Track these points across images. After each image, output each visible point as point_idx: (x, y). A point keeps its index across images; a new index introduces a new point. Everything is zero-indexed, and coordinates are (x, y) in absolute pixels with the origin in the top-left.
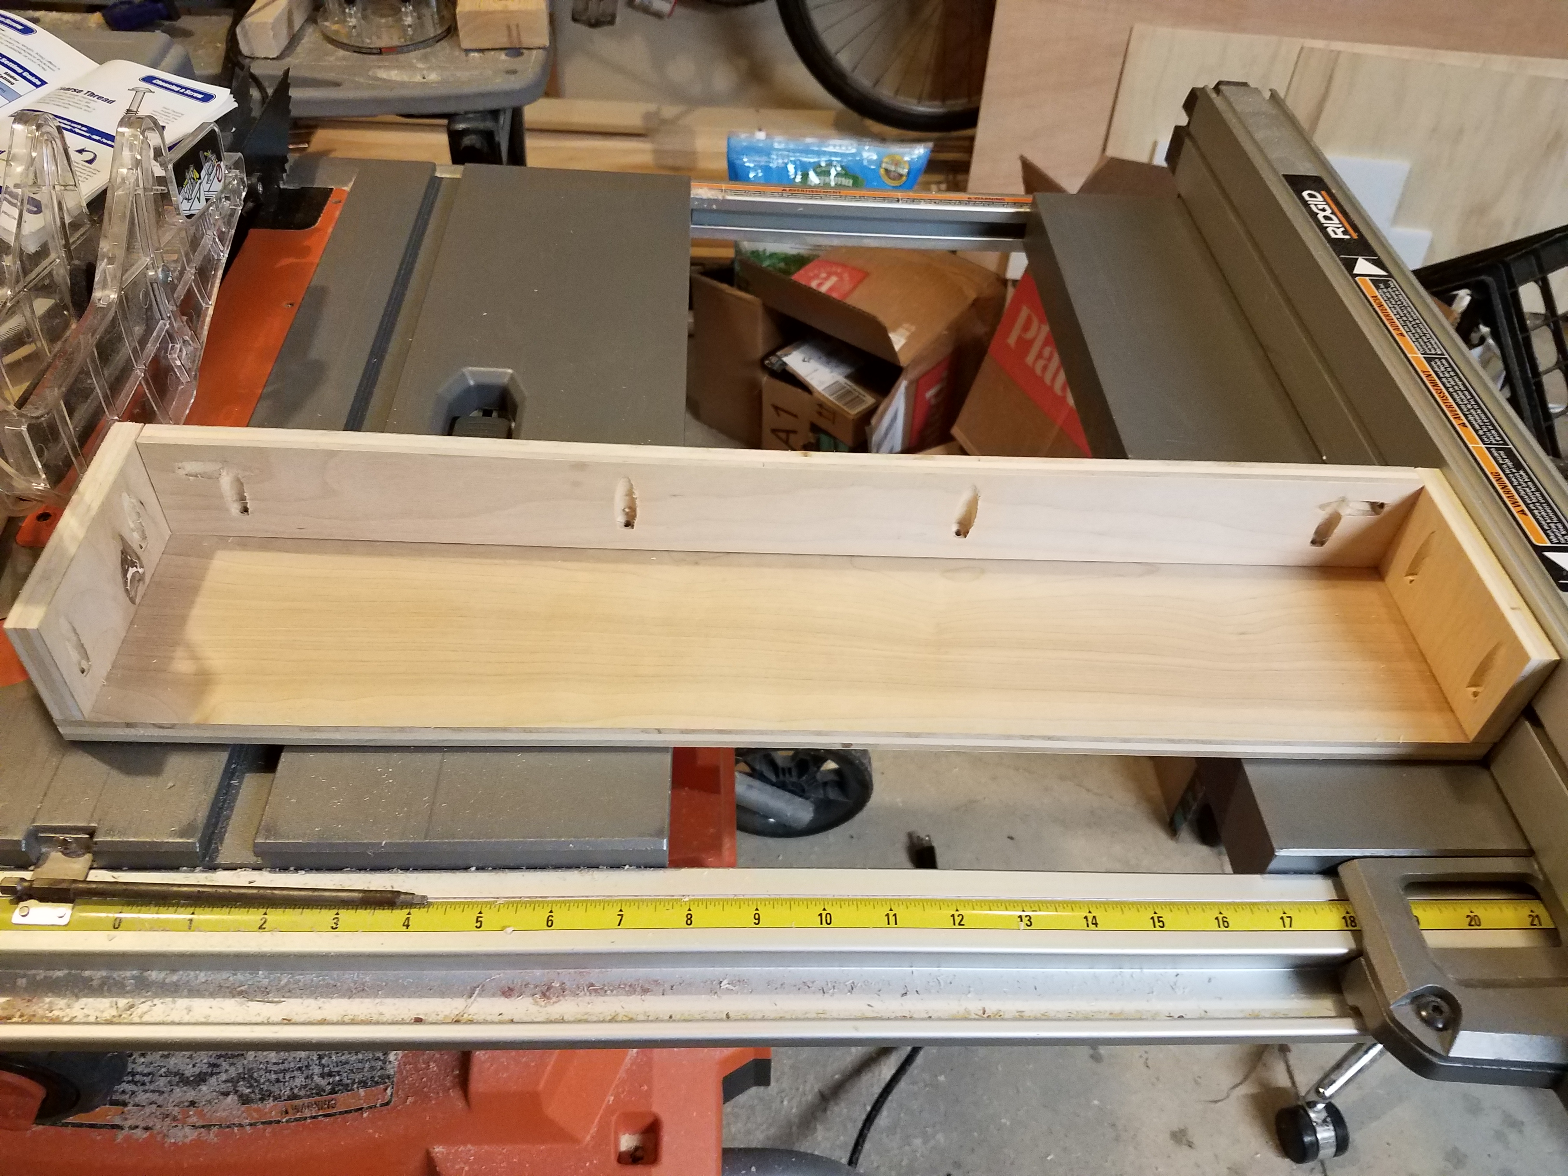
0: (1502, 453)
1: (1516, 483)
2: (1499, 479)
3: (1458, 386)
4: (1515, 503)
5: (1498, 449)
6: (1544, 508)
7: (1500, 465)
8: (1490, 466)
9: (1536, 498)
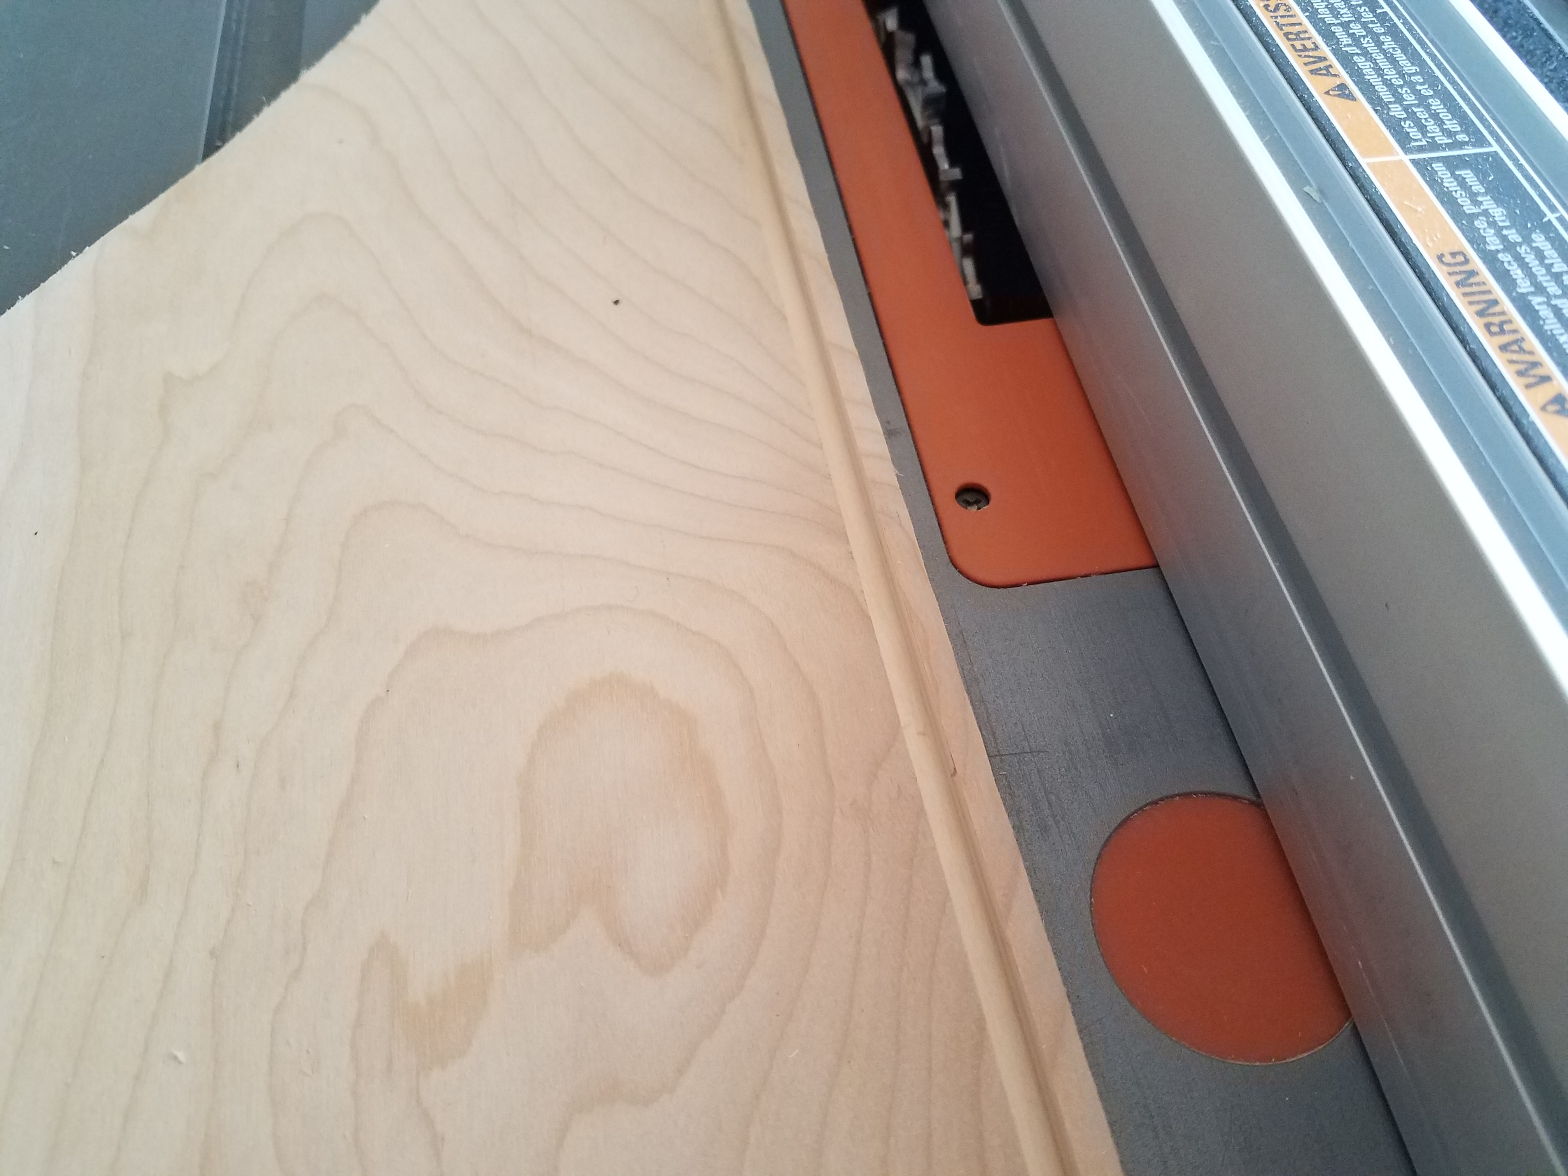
2: (1467, 278)
7: (1465, 223)
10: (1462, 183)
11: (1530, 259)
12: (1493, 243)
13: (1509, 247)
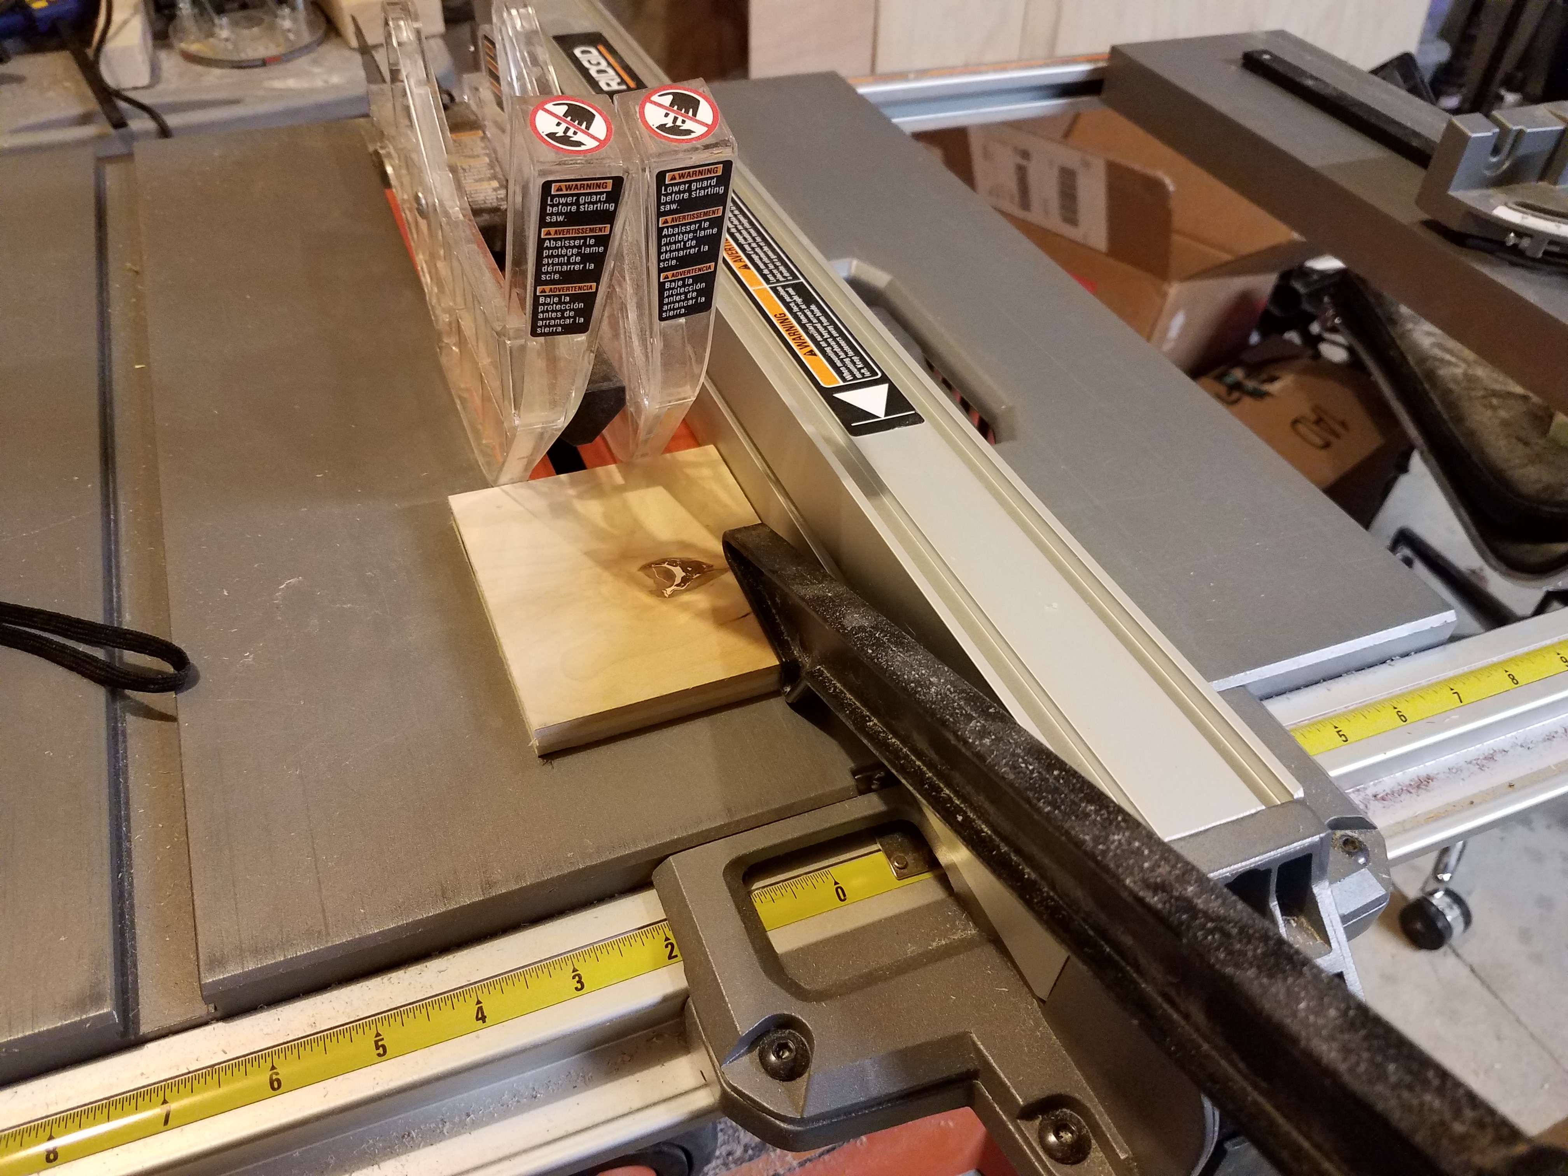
0: (790, 290)
1: (804, 321)
2: (784, 320)
3: (743, 225)
4: (802, 345)
5: (784, 287)
6: (838, 343)
7: (787, 305)
8: (774, 307)
9: (829, 333)
10: (787, 292)
11: (809, 313)
12: (795, 309)
13: (801, 310)
